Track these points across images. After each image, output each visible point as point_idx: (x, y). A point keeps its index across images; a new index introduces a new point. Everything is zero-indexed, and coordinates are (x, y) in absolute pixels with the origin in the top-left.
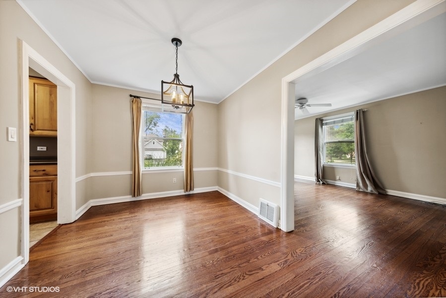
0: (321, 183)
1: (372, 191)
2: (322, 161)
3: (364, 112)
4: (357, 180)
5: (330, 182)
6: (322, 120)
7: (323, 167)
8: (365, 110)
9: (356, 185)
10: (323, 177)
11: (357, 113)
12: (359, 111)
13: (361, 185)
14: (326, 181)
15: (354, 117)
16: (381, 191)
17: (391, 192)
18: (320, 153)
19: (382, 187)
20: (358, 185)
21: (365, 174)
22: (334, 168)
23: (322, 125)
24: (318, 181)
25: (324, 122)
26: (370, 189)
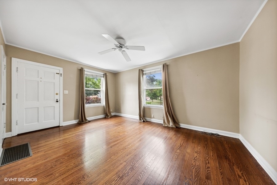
0: (142, 121)
1: (172, 126)
2: (143, 103)
3: (167, 66)
4: (164, 118)
5: (148, 119)
6: (143, 71)
7: (144, 108)
8: (168, 64)
9: (163, 121)
10: (144, 116)
11: (164, 66)
12: (164, 65)
13: (166, 121)
14: (145, 119)
15: (162, 69)
16: (177, 125)
17: (183, 126)
18: (142, 97)
19: (177, 122)
20: (164, 122)
21: (168, 113)
22: (150, 108)
23: (143, 74)
24: (140, 120)
25: (144, 73)
26: (171, 124)
